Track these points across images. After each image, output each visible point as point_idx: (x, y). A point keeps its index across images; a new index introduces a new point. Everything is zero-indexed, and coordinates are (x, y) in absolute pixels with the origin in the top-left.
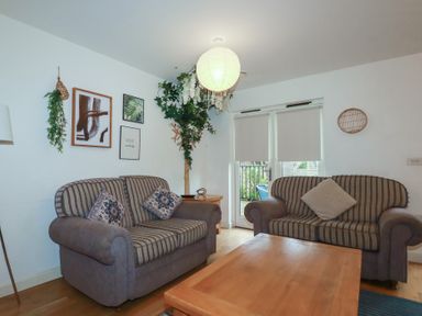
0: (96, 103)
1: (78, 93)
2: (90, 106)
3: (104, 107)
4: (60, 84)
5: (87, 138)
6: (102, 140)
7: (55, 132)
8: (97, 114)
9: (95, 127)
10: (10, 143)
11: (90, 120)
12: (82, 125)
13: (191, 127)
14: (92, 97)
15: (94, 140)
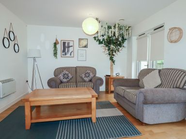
0: (68, 43)
1: (62, 42)
2: (66, 45)
3: (71, 44)
4: (57, 40)
5: (66, 55)
6: (71, 55)
7: (55, 54)
8: (69, 47)
9: (68, 51)
10: (40, 57)
11: (67, 49)
12: (64, 51)
13: (112, 46)
14: (67, 42)
15: (68, 55)
